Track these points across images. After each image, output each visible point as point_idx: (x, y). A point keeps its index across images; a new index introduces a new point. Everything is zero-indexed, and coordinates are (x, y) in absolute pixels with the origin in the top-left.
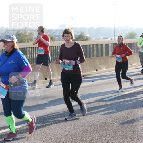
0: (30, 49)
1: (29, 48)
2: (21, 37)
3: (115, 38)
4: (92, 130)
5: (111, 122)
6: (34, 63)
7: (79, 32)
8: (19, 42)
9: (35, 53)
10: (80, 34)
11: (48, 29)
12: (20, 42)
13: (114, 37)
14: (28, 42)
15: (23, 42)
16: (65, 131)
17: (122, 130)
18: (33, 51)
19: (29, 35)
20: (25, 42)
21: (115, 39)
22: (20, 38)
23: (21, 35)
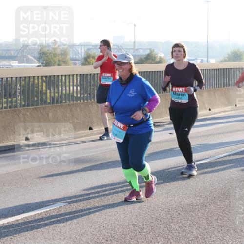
0: (64, 78)
1: (62, 76)
2: (47, 56)
3: (208, 60)
4: (169, 216)
5: (202, 203)
6: (70, 102)
7: (147, 49)
8: (43, 66)
9: (71, 84)
10: (148, 52)
11: (94, 44)
12: (46, 66)
13: (206, 59)
14: (59, 65)
15: (51, 66)
16: (124, 219)
17: (220, 217)
18: (68, 81)
19: (61, 54)
20: (54, 66)
21: (208, 62)
22: (46, 58)
23: (47, 53)
